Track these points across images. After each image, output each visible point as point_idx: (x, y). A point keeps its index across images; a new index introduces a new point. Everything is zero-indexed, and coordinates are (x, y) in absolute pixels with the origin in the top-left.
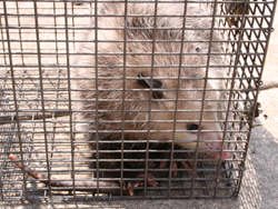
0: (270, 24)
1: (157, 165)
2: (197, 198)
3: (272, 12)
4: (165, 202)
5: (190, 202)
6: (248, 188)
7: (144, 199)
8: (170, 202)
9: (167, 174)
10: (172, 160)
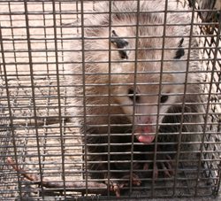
2: (180, 197)
7: (130, 198)
9: (150, 175)
10: (156, 161)
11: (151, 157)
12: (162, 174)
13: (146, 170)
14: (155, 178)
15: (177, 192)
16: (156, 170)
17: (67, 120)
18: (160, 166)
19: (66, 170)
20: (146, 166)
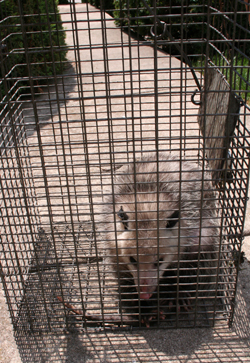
0: (246, 194)
1: (168, 302)
2: (200, 327)
3: (247, 185)
4: (175, 331)
5: (194, 330)
6: (240, 317)
7: (158, 329)
8: (178, 331)
9: (174, 310)
10: (178, 298)
11: (175, 295)
12: (182, 309)
13: (171, 306)
14: (178, 312)
15: (198, 323)
16: (178, 306)
17: (101, 259)
18: (181, 302)
19: (105, 305)
20: (171, 303)
